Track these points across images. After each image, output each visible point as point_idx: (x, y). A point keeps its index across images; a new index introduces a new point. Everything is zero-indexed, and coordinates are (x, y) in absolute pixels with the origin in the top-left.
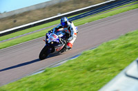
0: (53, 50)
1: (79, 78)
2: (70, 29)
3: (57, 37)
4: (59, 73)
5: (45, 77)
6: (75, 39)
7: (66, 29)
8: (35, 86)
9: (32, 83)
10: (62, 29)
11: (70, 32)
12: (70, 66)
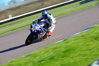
0: (37, 37)
1: (89, 45)
2: (50, 20)
3: (40, 26)
4: (75, 41)
5: (64, 44)
6: (54, 28)
7: (47, 20)
8: (57, 51)
9: (55, 48)
10: (43, 20)
11: (50, 22)
12: (83, 36)
